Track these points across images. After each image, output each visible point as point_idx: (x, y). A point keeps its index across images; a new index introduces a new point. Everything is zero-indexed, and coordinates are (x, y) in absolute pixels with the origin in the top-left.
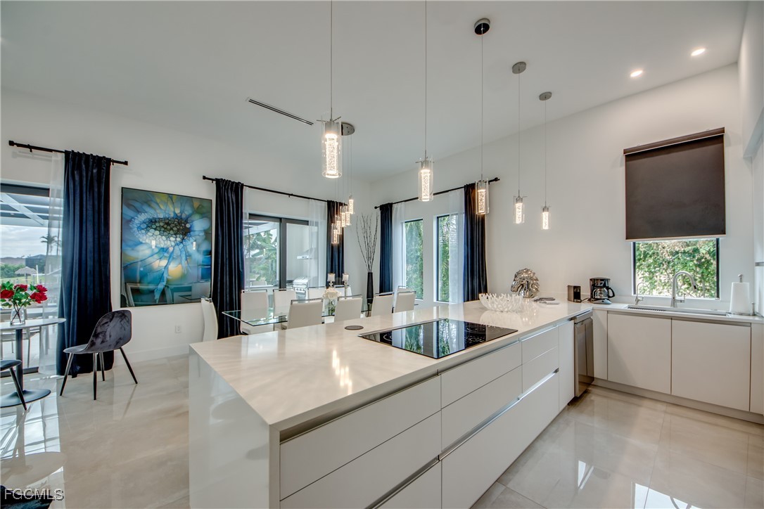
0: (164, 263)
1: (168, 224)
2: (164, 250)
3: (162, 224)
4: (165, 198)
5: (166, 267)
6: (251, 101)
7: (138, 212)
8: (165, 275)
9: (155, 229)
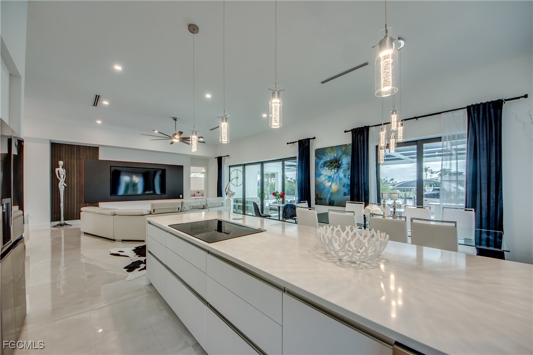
0: (330, 184)
1: (331, 163)
2: (330, 177)
3: (329, 164)
4: (330, 150)
5: (331, 186)
6: (323, 82)
7: (320, 159)
8: (330, 190)
9: (327, 167)
